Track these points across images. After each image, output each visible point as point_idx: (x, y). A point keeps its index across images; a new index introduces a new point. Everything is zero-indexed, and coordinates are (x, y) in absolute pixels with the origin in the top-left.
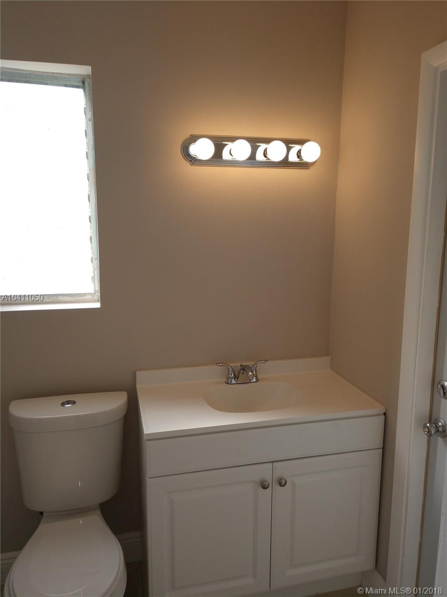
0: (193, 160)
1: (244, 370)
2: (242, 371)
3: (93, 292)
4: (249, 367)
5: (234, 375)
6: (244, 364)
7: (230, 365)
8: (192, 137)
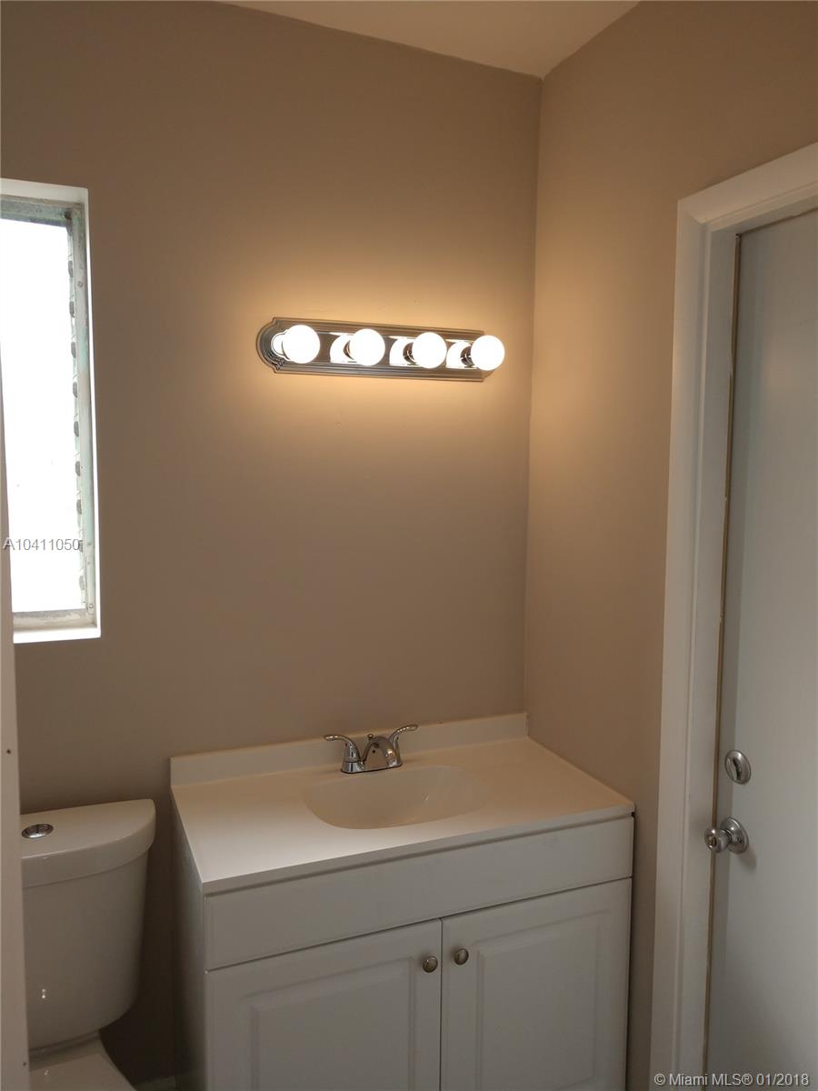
0: (280, 364)
1: (377, 745)
2: (373, 748)
3: (84, 607)
4: (385, 738)
5: (358, 754)
6: (376, 733)
7: (350, 736)
8: (276, 323)
